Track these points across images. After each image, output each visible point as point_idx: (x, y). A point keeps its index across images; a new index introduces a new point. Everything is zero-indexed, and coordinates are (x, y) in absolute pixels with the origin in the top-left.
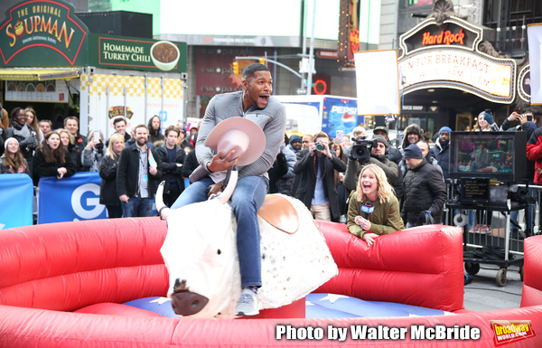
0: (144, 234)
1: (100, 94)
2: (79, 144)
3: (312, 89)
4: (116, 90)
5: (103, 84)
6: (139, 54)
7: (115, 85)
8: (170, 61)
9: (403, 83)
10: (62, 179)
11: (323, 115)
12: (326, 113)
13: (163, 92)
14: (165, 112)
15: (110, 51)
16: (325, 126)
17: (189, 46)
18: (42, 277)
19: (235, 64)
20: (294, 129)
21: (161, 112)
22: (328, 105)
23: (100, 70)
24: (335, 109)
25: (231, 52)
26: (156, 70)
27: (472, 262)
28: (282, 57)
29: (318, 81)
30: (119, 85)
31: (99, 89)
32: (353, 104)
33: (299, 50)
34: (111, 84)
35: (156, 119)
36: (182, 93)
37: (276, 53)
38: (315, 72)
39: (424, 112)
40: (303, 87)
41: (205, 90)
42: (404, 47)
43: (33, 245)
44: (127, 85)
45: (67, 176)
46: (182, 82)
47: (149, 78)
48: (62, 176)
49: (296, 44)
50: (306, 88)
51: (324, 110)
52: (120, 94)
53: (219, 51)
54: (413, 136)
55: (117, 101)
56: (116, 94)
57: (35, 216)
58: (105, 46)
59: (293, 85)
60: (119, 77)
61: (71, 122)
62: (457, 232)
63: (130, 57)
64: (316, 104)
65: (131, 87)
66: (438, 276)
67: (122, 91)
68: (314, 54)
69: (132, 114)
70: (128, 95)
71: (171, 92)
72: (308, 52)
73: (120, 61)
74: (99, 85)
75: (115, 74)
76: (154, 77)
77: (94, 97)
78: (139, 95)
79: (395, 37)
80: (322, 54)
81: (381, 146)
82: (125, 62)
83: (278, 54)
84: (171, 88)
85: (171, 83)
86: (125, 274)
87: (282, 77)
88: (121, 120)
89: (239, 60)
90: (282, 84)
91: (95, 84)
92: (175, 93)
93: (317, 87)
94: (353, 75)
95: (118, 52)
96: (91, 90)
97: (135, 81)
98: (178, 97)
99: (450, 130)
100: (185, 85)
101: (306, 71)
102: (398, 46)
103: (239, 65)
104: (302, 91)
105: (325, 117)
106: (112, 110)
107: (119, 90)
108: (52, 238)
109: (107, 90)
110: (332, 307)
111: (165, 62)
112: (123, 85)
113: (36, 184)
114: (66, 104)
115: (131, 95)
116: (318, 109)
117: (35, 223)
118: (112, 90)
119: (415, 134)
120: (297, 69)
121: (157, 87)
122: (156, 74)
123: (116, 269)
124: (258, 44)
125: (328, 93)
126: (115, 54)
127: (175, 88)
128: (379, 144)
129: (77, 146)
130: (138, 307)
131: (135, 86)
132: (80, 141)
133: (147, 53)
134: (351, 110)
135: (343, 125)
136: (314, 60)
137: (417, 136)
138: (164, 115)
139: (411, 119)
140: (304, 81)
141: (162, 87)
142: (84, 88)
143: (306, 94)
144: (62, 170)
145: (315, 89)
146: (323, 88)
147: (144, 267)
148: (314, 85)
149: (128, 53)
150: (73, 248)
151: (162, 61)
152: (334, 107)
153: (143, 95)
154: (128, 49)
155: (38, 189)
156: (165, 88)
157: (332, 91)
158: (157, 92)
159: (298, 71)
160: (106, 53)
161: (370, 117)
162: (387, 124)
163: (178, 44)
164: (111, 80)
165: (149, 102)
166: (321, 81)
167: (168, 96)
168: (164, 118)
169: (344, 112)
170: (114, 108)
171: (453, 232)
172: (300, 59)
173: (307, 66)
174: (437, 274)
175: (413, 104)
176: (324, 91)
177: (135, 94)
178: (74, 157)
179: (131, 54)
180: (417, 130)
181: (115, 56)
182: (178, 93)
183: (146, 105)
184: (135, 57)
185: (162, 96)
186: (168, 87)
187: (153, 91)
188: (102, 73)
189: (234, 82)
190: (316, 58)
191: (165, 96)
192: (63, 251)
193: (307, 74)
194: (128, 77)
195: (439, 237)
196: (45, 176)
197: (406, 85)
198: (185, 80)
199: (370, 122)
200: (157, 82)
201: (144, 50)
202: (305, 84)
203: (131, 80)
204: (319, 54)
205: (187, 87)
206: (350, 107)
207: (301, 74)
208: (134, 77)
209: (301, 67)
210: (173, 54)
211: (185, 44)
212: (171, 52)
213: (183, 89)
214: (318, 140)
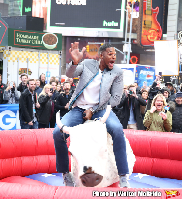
0: (37, 139)
1: (14, 61)
3: (130, 61)
4: (23, 59)
5: (16, 56)
6: (36, 40)
7: (23, 57)
8: (53, 44)
9: (181, 58)
11: (136, 75)
12: (137, 74)
13: (49, 61)
14: (50, 72)
15: (20, 38)
16: (136, 81)
17: (63, 36)
19: (88, 46)
21: (47, 72)
22: (138, 70)
23: (14, 48)
24: (142, 72)
25: (87, 40)
26: (45, 49)
28: (113, 43)
29: (133, 57)
30: (25, 56)
31: (14, 59)
32: (151, 69)
33: (123, 39)
34: (20, 56)
35: (43, 76)
36: (59, 61)
37: (110, 41)
38: (131, 51)
40: (124, 60)
44: (29, 57)
46: (59, 56)
47: (41, 53)
49: (121, 36)
50: (126, 60)
51: (136, 72)
52: (25, 62)
55: (23, 65)
56: (22, 62)
58: (17, 35)
59: (119, 59)
60: (25, 52)
63: (31, 42)
64: (132, 69)
65: (31, 58)
67: (26, 60)
68: (131, 41)
69: (31, 72)
70: (29, 62)
71: (53, 61)
72: (128, 40)
73: (25, 44)
74: (14, 56)
75: (22, 51)
76: (44, 52)
77: (10, 63)
78: (35, 62)
79: (176, 33)
80: (136, 41)
81: (166, 93)
82: (28, 44)
83: (111, 42)
84: (53, 59)
85: (53, 56)
86: (26, 160)
88: (25, 75)
89: (90, 44)
91: (11, 56)
92: (55, 61)
94: (153, 54)
95: (24, 39)
96: (9, 59)
97: (33, 55)
98: (57, 64)
101: (126, 51)
102: (177, 38)
103: (90, 46)
104: (124, 62)
105: (137, 76)
106: (20, 70)
107: (25, 59)
109: (18, 59)
110: (140, 181)
111: (50, 45)
112: (27, 57)
115: (31, 62)
116: (133, 72)
118: (21, 59)
120: (122, 50)
121: (45, 58)
122: (45, 51)
123: (21, 158)
124: (101, 36)
125: (138, 63)
126: (23, 40)
127: (55, 59)
128: (165, 91)
129: (1, 90)
130: (34, 179)
131: (33, 57)
132: (3, 87)
133: (40, 39)
134: (151, 73)
135: (146, 81)
138: (49, 73)
140: (125, 57)
141: (48, 58)
142: (5, 58)
143: (126, 63)
145: (131, 61)
146: (135, 60)
147: (37, 157)
148: (131, 58)
149: (30, 39)
151: (48, 44)
153: (37, 62)
154: (30, 37)
156: (49, 59)
157: (140, 62)
158: (45, 61)
160: (18, 39)
162: (172, 80)
163: (57, 35)
164: (20, 54)
165: (41, 66)
166: (135, 57)
167: (51, 63)
169: (147, 74)
170: (22, 69)
172: (123, 44)
173: (127, 48)
176: (136, 62)
177: (33, 62)
179: (31, 40)
181: (22, 41)
182: (57, 61)
183: (39, 68)
184: (34, 42)
185: (48, 63)
186: (51, 58)
187: (43, 60)
188: (16, 50)
189: (87, 56)
190: (132, 44)
191: (49, 63)
193: (127, 53)
194: (29, 52)
198: (61, 55)
199: (161, 79)
200: (45, 55)
201: (39, 38)
202: (125, 58)
203: (31, 54)
204: (134, 41)
205: (62, 58)
206: (150, 71)
207: (123, 52)
208: (33, 53)
209: (123, 49)
210: (55, 40)
211: (61, 35)
212: (53, 39)
213: (59, 59)
214: (130, 89)
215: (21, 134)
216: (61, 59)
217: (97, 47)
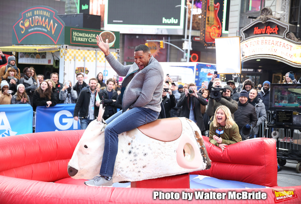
1: (70, 60)
2: (59, 88)
3: (190, 59)
4: (79, 58)
5: (73, 55)
6: (93, 38)
7: (79, 55)
8: (110, 42)
9: (243, 56)
10: (49, 108)
11: (196, 73)
12: (197, 72)
15: (77, 36)
16: (197, 79)
17: (121, 34)
18: (38, 162)
20: (179, 81)
21: (105, 71)
22: (199, 68)
23: (71, 47)
24: (203, 70)
25: (146, 37)
27: (282, 159)
29: (193, 54)
30: (82, 55)
31: (70, 58)
32: (212, 67)
33: (183, 37)
34: (77, 55)
35: (100, 74)
37: (169, 38)
38: (191, 49)
39: (254, 72)
40: (184, 58)
41: (129, 59)
42: (243, 35)
43: (33, 144)
44: (86, 56)
45: (52, 106)
46: (117, 54)
47: (98, 52)
48: (49, 106)
49: (181, 33)
50: (186, 58)
51: (197, 71)
52: (82, 60)
53: (137, 37)
54: (248, 86)
55: (80, 64)
56: (79, 60)
57: (34, 128)
58: (74, 33)
59: (179, 57)
60: (81, 51)
61: (54, 75)
62: (273, 142)
63: (88, 40)
64: (192, 67)
65: (88, 56)
66: (262, 167)
68: (191, 39)
69: (88, 71)
70: (86, 61)
72: (188, 38)
73: (82, 42)
75: (79, 49)
77: (67, 62)
78: (92, 61)
79: (238, 29)
80: (196, 39)
81: (228, 91)
82: (85, 42)
83: (170, 39)
87: (173, 51)
88: (81, 74)
89: (149, 42)
90: (172, 56)
91: (68, 54)
93: (193, 57)
94: (214, 51)
95: (81, 37)
96: (66, 58)
97: (90, 53)
99: (270, 83)
100: (118, 56)
102: (240, 35)
104: (184, 60)
105: (197, 75)
106: (77, 69)
107: (81, 58)
108: (43, 141)
109: (75, 58)
112: (84, 55)
113: (34, 110)
114: (52, 66)
115: (88, 61)
116: (193, 70)
117: (34, 132)
118: (77, 58)
119: (249, 85)
120: (181, 47)
121: (103, 56)
124: (160, 33)
125: (199, 61)
126: (79, 38)
129: (57, 89)
131: (90, 56)
132: (59, 86)
134: (212, 71)
135: (207, 79)
136: (191, 43)
137: (250, 86)
138: (106, 72)
139: (247, 76)
140: (185, 54)
142: (62, 57)
143: (186, 61)
144: (49, 103)
146: (196, 58)
148: (191, 56)
149: (86, 37)
150: (55, 146)
152: (202, 69)
153: (95, 61)
154: (87, 35)
155: (36, 113)
157: (201, 60)
158: (103, 59)
159: (182, 49)
160: (74, 37)
161: (223, 75)
162: (233, 79)
163: (115, 32)
164: (77, 52)
165: (98, 65)
166: (195, 54)
168: (106, 74)
169: (208, 72)
170: (78, 68)
171: (271, 142)
172: (183, 42)
173: (187, 45)
174: (261, 165)
175: (247, 68)
176: (197, 60)
177: (90, 61)
178: (55, 95)
179: (88, 38)
180: (251, 82)
181: (79, 39)
183: (96, 66)
184: (91, 40)
185: (105, 62)
187: (100, 59)
188: (72, 49)
190: (192, 41)
192: (49, 148)
193: (187, 50)
194: (86, 51)
195: (262, 144)
196: (40, 105)
197: (244, 57)
198: (118, 53)
199: (223, 78)
202: (186, 56)
203: (88, 52)
204: (194, 39)
206: (211, 69)
207: (183, 50)
208: (90, 51)
209: (183, 46)
210: (112, 38)
211: (119, 32)
212: (111, 37)
213: (117, 58)
214: (190, 87)
215: (79, 134)
217: (156, 44)
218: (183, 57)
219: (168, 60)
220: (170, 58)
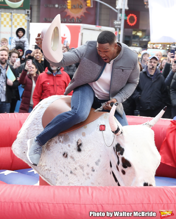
3: (126, 21)
8: (18, 1)
13: (12, 23)
19: (69, 1)
26: (7, 8)
29: (130, 15)
36: (26, 24)
38: (127, 8)
40: (118, 19)
41: (46, 20)
46: (26, 16)
47: (3, 13)
50: (121, 20)
71: (18, 24)
76: (6, 12)
84: (18, 20)
85: (18, 17)
87: (104, 11)
90: (104, 17)
92: (21, 24)
93: (130, 19)
100: (28, 18)
101: (120, 8)
103: (72, 2)
104: (118, 23)
111: (14, 2)
121: (8, 20)
122: (7, 10)
127: (21, 20)
140: (119, 15)
141: (11, 20)
145: (128, 21)
146: (134, 20)
148: (128, 18)
151: (12, 1)
157: (140, 22)
158: (8, 23)
159: (115, 8)
166: (133, 15)
167: (16, 27)
173: (122, 3)
182: (23, 24)
185: (11, 26)
186: (16, 20)
187: (5, 23)
189: (68, 14)
191: (13, 26)
193: (121, 10)
198: (28, 15)
200: (8, 16)
202: (120, 17)
205: (30, 20)
207: (117, 10)
209: (117, 5)
213: (27, 21)
216: (28, 20)
217: (82, 2)
218: (116, 19)
219: (98, 23)
220: (100, 20)
